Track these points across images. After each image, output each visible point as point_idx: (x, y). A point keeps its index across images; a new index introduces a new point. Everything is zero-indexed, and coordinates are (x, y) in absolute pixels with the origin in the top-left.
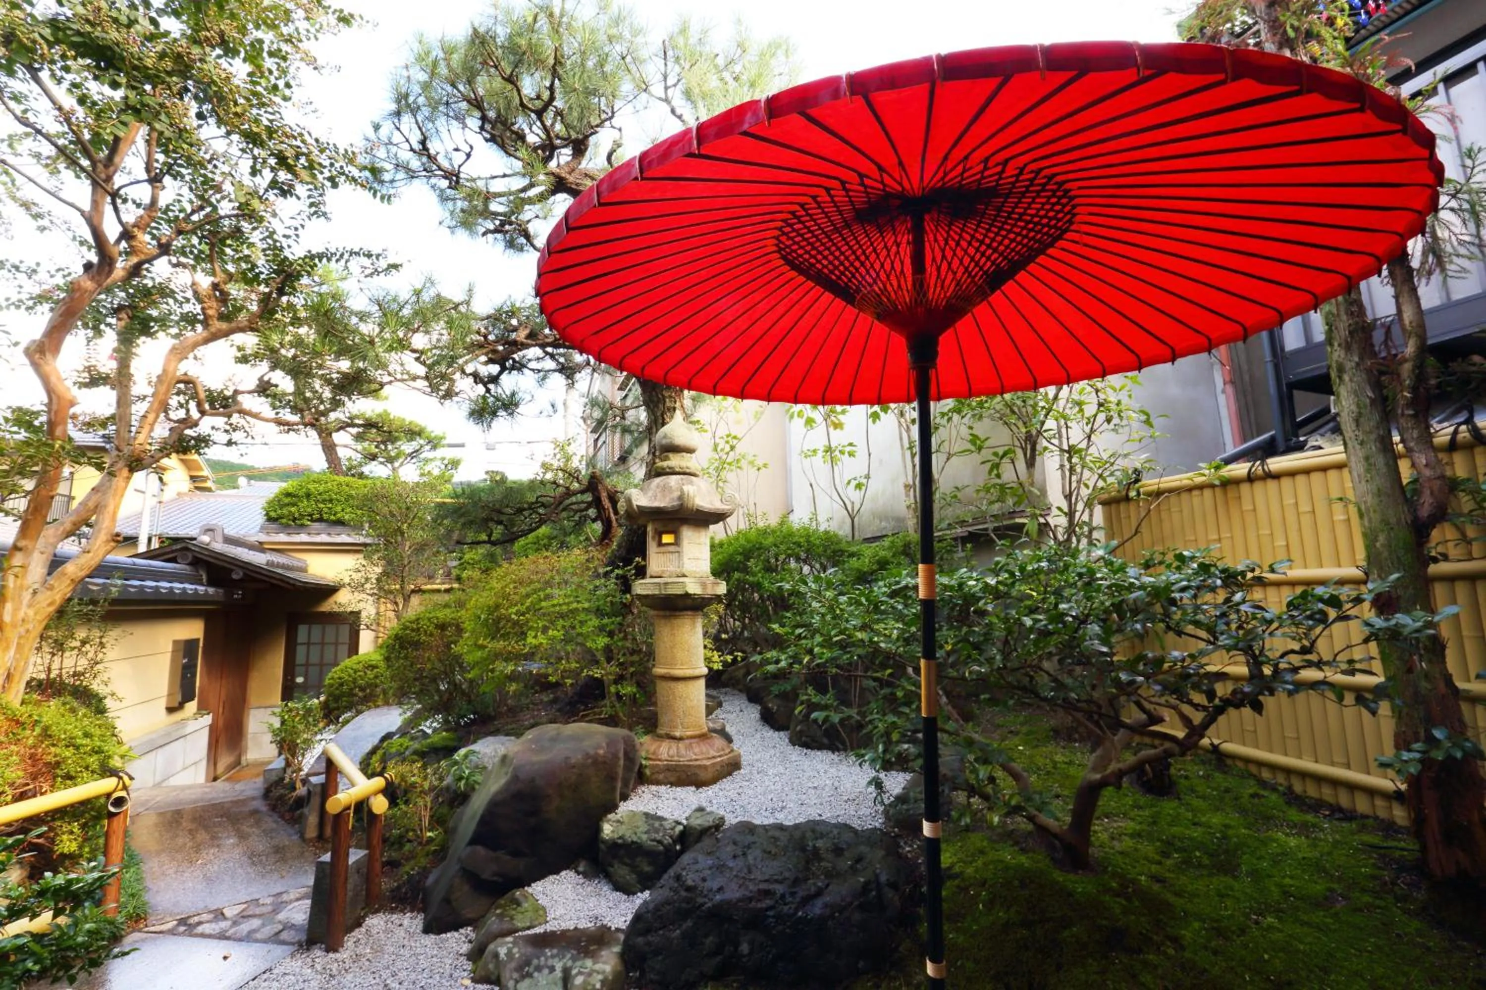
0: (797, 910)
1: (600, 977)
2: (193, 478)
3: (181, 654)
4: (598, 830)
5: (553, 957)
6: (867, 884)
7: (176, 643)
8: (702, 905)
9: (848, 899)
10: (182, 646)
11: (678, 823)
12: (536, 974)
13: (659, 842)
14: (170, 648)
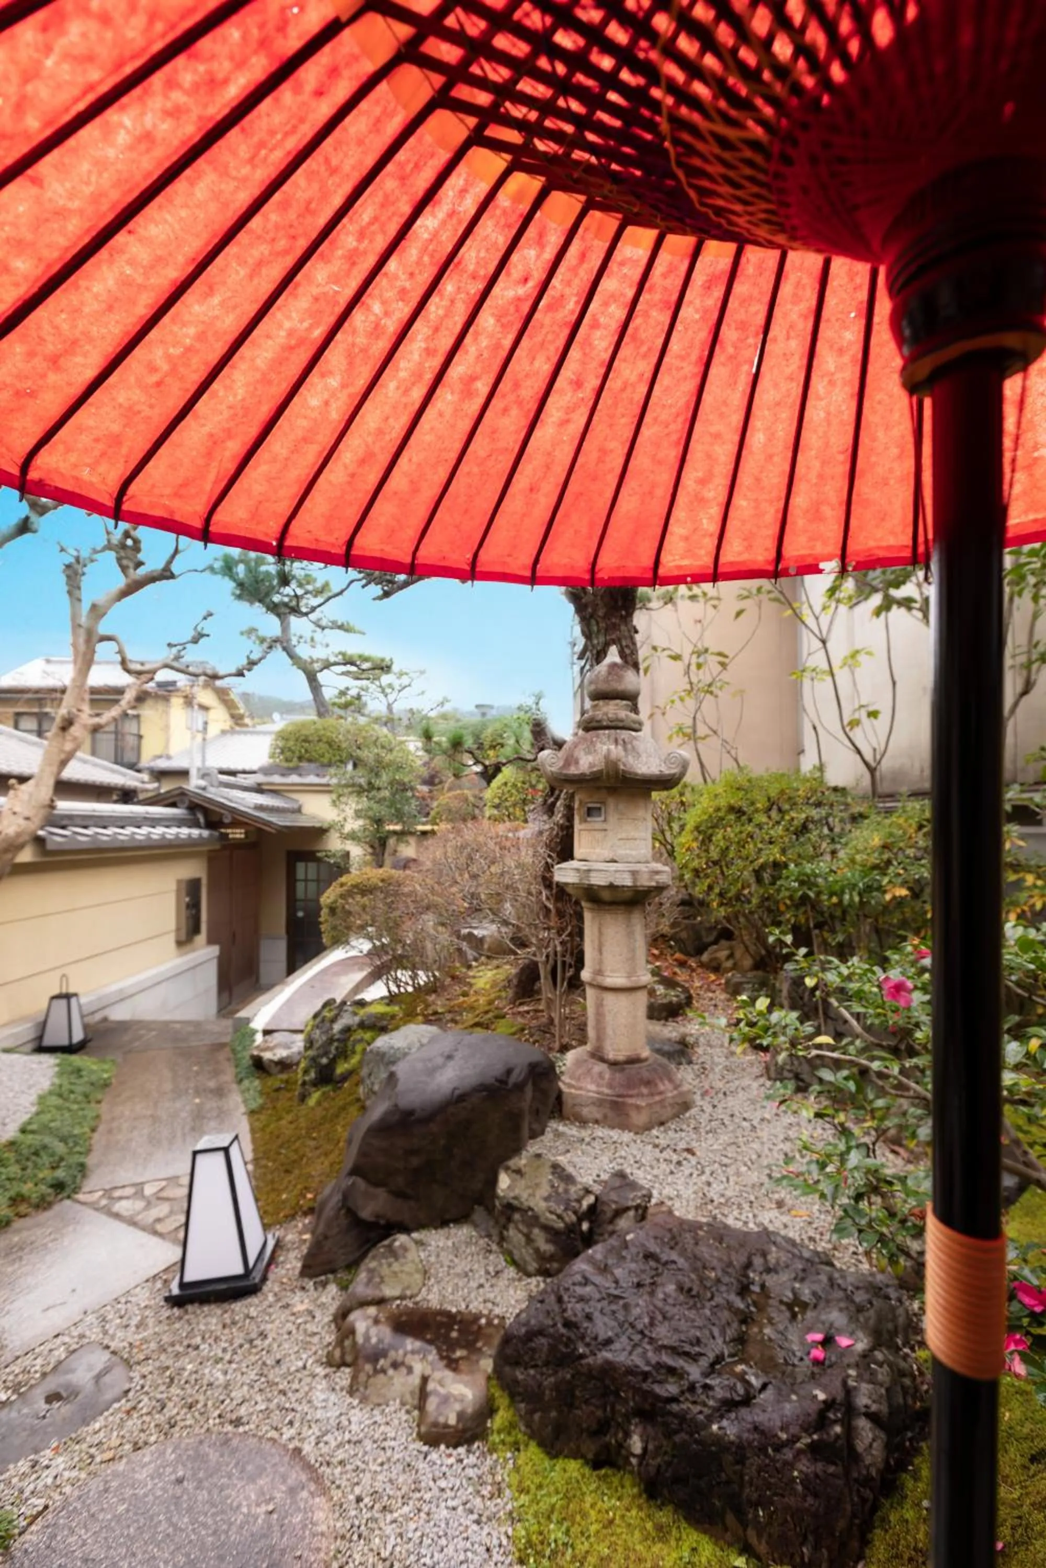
0: (710, 1419)
1: (458, 1407)
2: (233, 716)
3: (184, 892)
4: (494, 1181)
5: (413, 1352)
6: (829, 1405)
7: (179, 882)
8: (582, 1356)
9: (794, 1430)
10: (184, 886)
11: (588, 1191)
12: (391, 1372)
13: (559, 1217)
14: (174, 886)
